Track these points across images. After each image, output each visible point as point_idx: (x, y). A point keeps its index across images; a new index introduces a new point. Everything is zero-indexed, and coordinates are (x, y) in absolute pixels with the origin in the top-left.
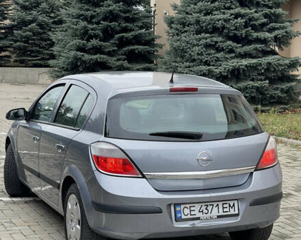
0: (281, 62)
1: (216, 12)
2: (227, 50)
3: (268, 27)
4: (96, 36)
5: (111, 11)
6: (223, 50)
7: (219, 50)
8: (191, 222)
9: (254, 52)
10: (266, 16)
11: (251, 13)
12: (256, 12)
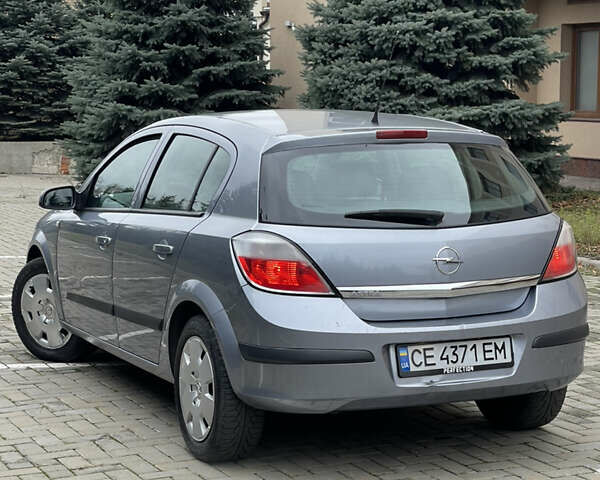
0: (527, 112)
1: (399, 18)
2: (421, 91)
3: (500, 44)
4: (156, 73)
5: (183, 23)
6: (413, 90)
7: (405, 91)
8: (427, 379)
9: (476, 93)
10: (495, 23)
11: (467, 19)
12: (476, 16)
